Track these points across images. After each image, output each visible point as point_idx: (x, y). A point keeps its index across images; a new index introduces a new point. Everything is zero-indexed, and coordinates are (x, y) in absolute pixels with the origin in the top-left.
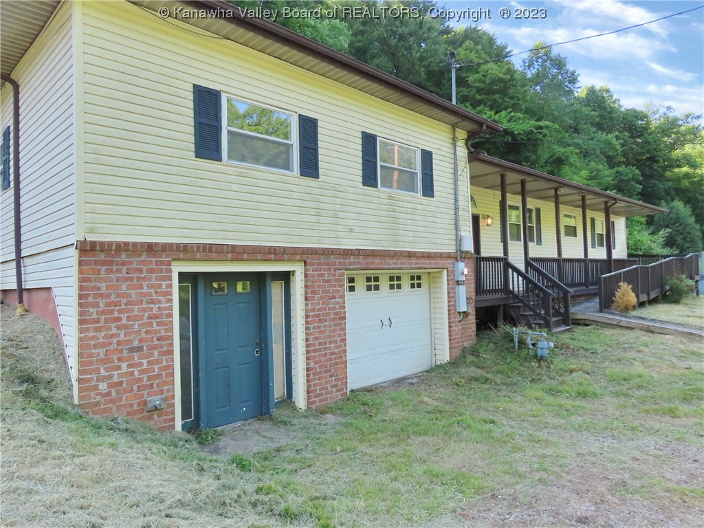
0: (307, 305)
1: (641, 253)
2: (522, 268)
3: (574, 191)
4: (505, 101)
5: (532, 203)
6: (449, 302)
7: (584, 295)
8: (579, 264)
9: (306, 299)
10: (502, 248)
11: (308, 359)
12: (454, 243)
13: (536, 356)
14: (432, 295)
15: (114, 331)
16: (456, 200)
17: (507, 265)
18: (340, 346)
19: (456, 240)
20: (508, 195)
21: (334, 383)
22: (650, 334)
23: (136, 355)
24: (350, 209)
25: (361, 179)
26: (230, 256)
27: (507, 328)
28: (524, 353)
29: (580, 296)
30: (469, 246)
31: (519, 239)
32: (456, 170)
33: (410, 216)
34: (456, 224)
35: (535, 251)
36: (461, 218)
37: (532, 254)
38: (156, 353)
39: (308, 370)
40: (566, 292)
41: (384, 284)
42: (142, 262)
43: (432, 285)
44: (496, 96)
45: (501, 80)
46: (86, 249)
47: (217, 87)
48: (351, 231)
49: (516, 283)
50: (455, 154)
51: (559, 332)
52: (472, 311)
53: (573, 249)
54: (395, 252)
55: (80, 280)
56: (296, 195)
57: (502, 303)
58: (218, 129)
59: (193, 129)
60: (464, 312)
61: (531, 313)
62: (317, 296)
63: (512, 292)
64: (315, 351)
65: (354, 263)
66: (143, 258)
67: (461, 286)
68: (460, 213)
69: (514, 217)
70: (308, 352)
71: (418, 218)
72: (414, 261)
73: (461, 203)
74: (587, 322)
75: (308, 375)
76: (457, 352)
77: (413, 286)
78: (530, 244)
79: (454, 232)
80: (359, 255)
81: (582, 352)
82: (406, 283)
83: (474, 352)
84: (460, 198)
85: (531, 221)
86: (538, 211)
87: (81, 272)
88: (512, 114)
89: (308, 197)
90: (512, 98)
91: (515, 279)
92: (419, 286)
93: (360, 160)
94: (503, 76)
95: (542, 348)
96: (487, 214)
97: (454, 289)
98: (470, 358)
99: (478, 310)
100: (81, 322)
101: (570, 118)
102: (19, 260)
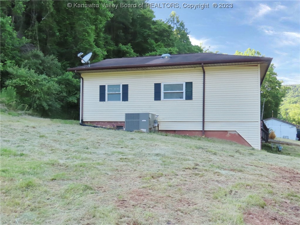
95: (280, 148)
102: (204, 122)
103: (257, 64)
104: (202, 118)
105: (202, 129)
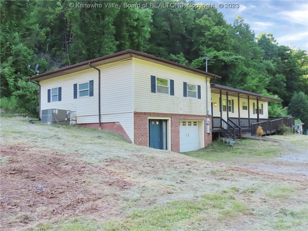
0: (171, 128)
1: (275, 117)
2: (226, 120)
3: (244, 95)
4: (222, 45)
5: (230, 98)
6: (204, 130)
7: (248, 131)
8: (246, 120)
9: (171, 126)
10: (220, 114)
11: (171, 142)
12: (206, 112)
13: (229, 145)
14: (199, 128)
15: (139, 131)
16: (207, 99)
17: (222, 119)
18: (178, 139)
19: (207, 111)
20: (222, 95)
21: (177, 149)
22: (264, 142)
23: (142, 137)
24: (181, 103)
25: (183, 95)
26: (157, 115)
27: (221, 138)
28: (226, 145)
29: (246, 131)
30: (210, 113)
31: (226, 111)
32: (207, 91)
33: (195, 105)
34: (207, 107)
35: (231, 115)
36: (208, 105)
37: (230, 116)
38: (145, 136)
39: (171, 145)
40: (240, 129)
41: (187, 124)
42: (143, 117)
43: (199, 125)
44: (218, 43)
45: (220, 36)
46: (136, 113)
47: (155, 76)
48: (181, 109)
49: (224, 125)
50: (207, 86)
51: (237, 141)
52: (211, 133)
53: (244, 114)
54: (191, 115)
55: (134, 120)
56: (169, 100)
57: (220, 131)
58: (155, 85)
59: (151, 86)
60: (209, 133)
61: (229, 135)
62: (174, 126)
63: (223, 128)
64: (173, 140)
65: (182, 118)
66: (143, 115)
67: (208, 125)
68: (208, 103)
69: (224, 103)
70: (171, 140)
71: (196, 105)
72: (196, 117)
73: (208, 100)
74: (247, 138)
75: (171, 146)
76: (207, 145)
77: (194, 125)
78: (229, 113)
79: (206, 109)
80: (183, 115)
81: (243, 145)
82: (192, 124)
83: (212, 145)
84: (208, 99)
85: (230, 104)
86: (233, 101)
87: (134, 118)
88: (225, 52)
89: (172, 100)
90: (225, 44)
91: (224, 124)
92: (196, 125)
93: (183, 90)
94: (221, 34)
95: (231, 143)
96: (215, 102)
97: (206, 126)
98: (210, 147)
99: (213, 133)
100: (134, 129)
101: (252, 52)
102: (100, 115)
103: (131, 58)
104: (98, 112)
105: (98, 122)
